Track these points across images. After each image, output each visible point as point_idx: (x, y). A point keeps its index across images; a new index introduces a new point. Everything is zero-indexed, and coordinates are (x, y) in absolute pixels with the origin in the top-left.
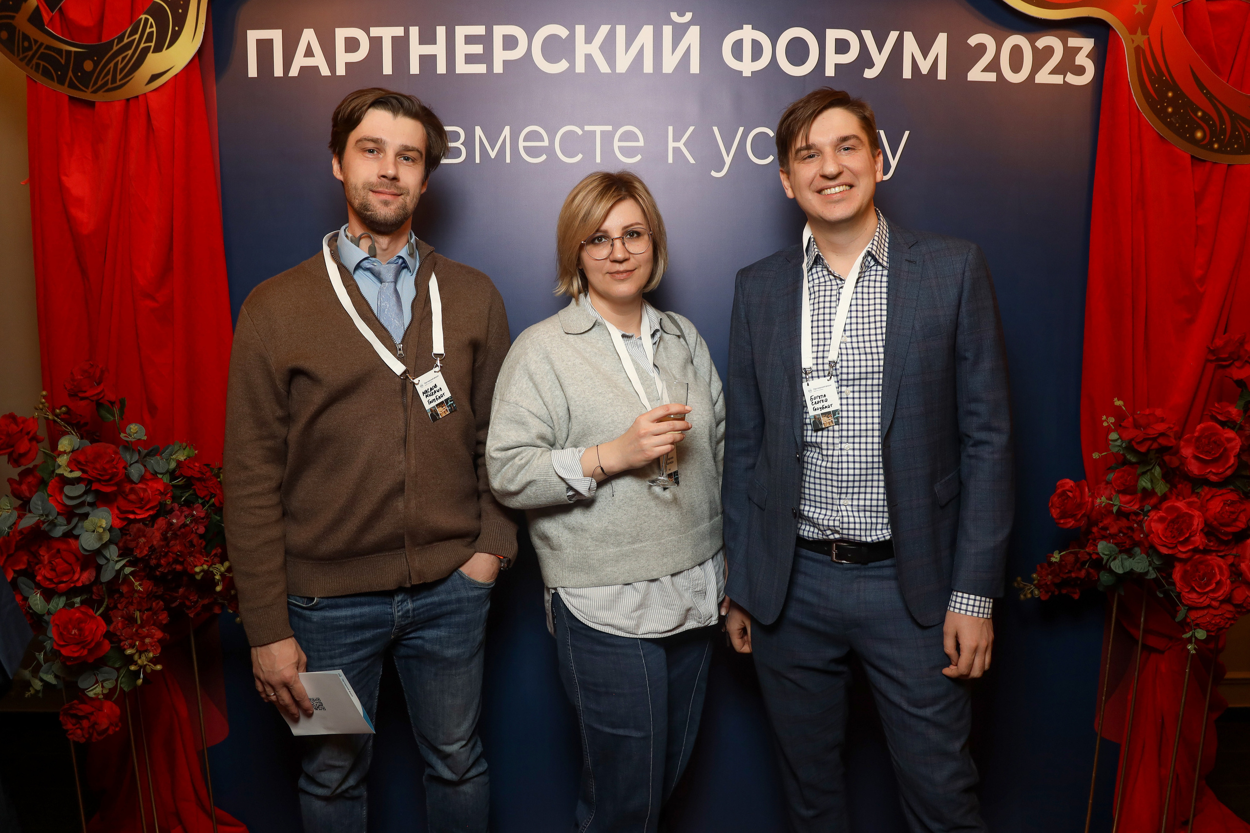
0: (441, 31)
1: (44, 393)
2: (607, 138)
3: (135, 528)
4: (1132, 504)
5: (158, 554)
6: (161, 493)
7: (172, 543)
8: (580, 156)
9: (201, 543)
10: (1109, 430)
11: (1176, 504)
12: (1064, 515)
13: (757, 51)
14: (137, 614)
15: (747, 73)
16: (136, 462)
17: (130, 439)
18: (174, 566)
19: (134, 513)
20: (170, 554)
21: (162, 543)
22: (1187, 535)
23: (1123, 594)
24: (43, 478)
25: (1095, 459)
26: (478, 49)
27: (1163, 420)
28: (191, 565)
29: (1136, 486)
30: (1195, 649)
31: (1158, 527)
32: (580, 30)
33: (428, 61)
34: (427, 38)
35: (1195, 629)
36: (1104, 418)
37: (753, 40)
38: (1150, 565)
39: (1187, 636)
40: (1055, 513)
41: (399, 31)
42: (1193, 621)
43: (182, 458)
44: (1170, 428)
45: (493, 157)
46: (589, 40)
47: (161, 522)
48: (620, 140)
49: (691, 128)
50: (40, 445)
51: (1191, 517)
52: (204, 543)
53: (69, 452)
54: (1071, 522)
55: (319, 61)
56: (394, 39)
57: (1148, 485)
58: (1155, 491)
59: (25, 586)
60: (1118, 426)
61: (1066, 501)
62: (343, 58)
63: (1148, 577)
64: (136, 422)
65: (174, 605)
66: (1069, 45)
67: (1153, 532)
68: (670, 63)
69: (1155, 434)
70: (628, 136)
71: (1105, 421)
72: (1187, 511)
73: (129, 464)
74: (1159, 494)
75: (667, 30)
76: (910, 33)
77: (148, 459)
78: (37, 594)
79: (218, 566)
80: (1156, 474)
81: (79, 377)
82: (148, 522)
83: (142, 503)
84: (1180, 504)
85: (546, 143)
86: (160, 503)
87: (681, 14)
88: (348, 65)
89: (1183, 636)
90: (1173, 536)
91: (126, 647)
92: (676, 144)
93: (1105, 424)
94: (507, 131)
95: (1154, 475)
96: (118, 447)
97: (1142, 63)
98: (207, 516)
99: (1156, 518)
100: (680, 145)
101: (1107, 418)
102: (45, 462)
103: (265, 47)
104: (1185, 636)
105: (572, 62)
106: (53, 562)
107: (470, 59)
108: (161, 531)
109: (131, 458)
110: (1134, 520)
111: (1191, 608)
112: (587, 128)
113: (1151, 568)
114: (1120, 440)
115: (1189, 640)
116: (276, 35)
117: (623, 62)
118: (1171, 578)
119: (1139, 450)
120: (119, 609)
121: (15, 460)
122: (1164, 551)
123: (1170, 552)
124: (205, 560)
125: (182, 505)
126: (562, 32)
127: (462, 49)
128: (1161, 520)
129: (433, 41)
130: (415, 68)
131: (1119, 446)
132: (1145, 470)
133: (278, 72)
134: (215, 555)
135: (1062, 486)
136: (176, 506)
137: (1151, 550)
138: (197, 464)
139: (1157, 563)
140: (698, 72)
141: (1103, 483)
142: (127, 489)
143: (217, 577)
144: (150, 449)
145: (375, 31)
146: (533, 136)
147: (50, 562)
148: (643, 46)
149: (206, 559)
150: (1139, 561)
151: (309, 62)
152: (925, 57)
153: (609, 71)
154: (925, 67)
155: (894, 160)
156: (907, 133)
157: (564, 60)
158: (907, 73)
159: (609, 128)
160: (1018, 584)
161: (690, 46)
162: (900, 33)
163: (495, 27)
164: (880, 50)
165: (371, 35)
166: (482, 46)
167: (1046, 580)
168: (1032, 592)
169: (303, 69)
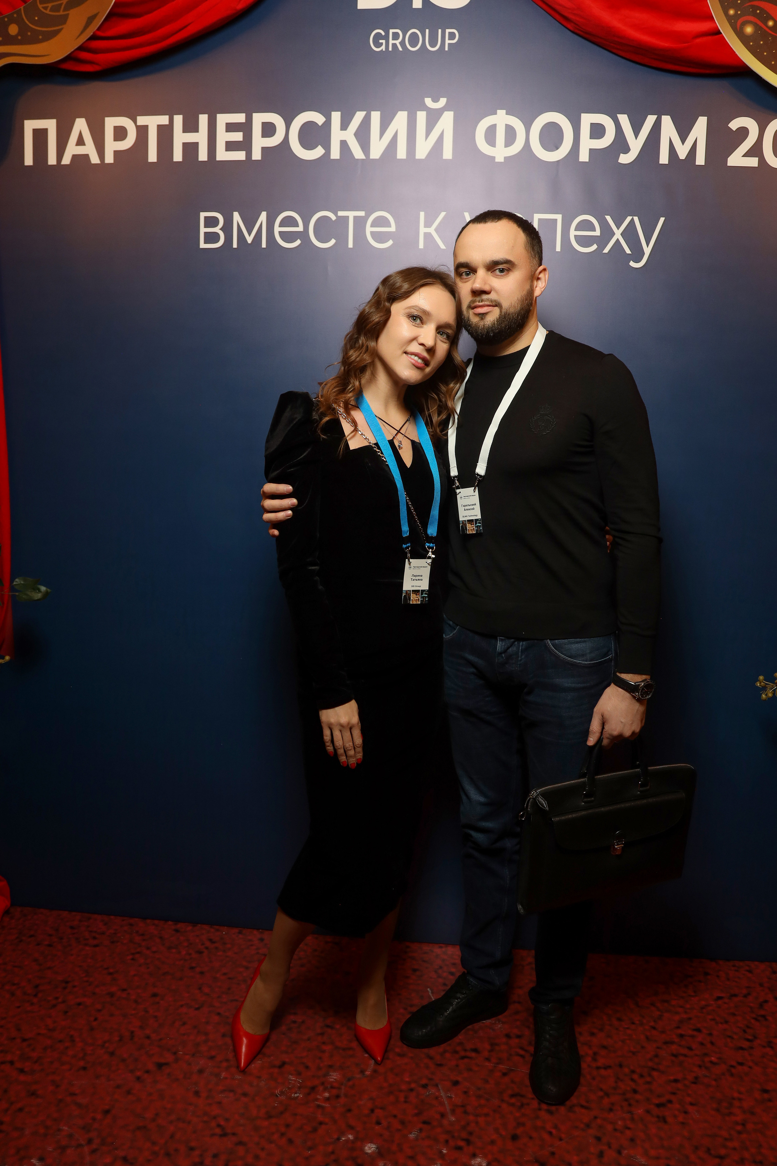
0: (203, 119)
2: (360, 223)
8: (333, 242)
13: (511, 134)
15: (500, 159)
26: (238, 136)
32: (336, 117)
33: (190, 149)
34: (191, 126)
37: (506, 125)
41: (164, 120)
45: (250, 242)
46: (344, 126)
48: (372, 226)
49: (443, 214)
55: (89, 149)
62: (111, 147)
68: (423, 149)
70: (380, 222)
75: (421, 117)
76: (669, 117)
85: (300, 228)
87: (435, 100)
88: (117, 153)
92: (427, 230)
94: (263, 217)
100: (432, 230)
103: (40, 136)
105: (327, 148)
107: (231, 146)
112: (341, 213)
116: (50, 125)
117: (377, 149)
126: (318, 118)
127: (223, 137)
129: (196, 130)
130: (178, 156)
133: (52, 160)
140: (451, 157)
145: (143, 120)
146: (289, 222)
148: (397, 133)
151: (81, 150)
152: (683, 141)
153: (364, 157)
154: (682, 152)
155: (648, 247)
156: (662, 220)
157: (320, 147)
158: (664, 158)
159: (362, 214)
160: (760, 683)
161: (443, 131)
162: (657, 117)
163: (254, 115)
164: (636, 134)
165: (139, 124)
166: (242, 133)
168: (774, 692)
169: (75, 157)
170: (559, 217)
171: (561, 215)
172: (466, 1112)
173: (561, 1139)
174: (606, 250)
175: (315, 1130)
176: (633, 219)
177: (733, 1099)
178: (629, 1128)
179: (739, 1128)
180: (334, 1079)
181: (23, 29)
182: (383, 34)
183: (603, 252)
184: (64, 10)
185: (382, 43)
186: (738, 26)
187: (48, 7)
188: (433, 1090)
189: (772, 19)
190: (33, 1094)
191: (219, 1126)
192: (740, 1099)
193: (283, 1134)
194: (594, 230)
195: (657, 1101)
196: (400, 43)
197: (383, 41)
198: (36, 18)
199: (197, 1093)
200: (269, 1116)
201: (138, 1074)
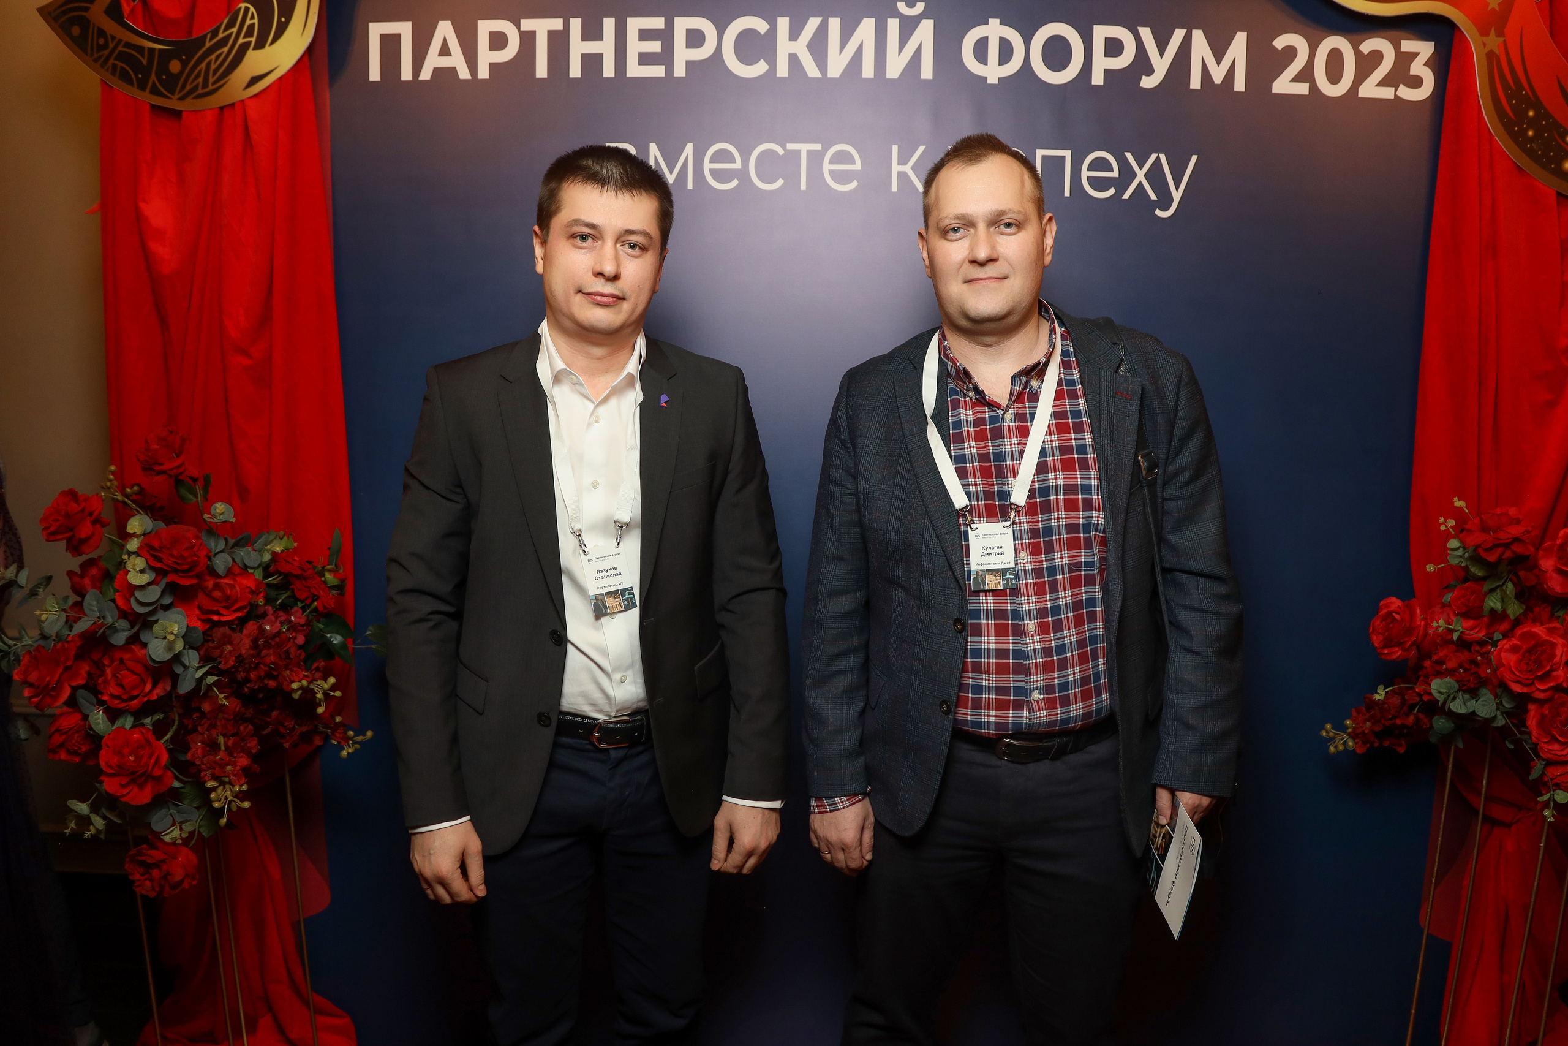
0: (609, 24)
1: (113, 468)
2: (815, 159)
3: (218, 633)
4: (1476, 631)
5: (247, 666)
6: (252, 592)
7: (264, 652)
8: (780, 182)
9: (300, 655)
10: (1447, 536)
11: (1533, 630)
12: (1388, 643)
13: (1006, 51)
14: (221, 739)
15: (993, 80)
16: (222, 551)
17: (215, 520)
18: (266, 682)
19: (218, 613)
20: (262, 666)
21: (252, 652)
22: (1548, 668)
23: (1461, 745)
24: (108, 570)
25: (1430, 572)
26: (655, 47)
27: (1518, 522)
28: (287, 681)
29: (1481, 608)
30: (1553, 816)
31: (1510, 658)
32: (783, 23)
33: (592, 62)
34: (592, 32)
35: (1554, 791)
36: (1442, 520)
37: (1001, 38)
38: (1498, 709)
39: (1545, 798)
40: (1376, 640)
41: (557, 24)
42: (1551, 779)
43: (278, 549)
44: (1527, 532)
46: (794, 35)
47: (251, 627)
48: (831, 162)
49: (921, 149)
50: (104, 529)
51: (1553, 645)
52: (303, 655)
53: (140, 536)
54: (1397, 652)
55: (457, 61)
56: (551, 34)
57: (1498, 606)
58: (1506, 613)
59: (85, 702)
60: (1460, 531)
61: (1391, 626)
62: (486, 57)
63: (1495, 725)
64: (223, 501)
65: (265, 732)
66: (1403, 50)
67: (1504, 665)
68: (895, 66)
69: (1508, 539)
70: (842, 157)
71: (1443, 523)
72: (1547, 638)
73: (213, 553)
74: (1512, 617)
75: (893, 25)
76: (1200, 32)
77: (236, 550)
78: (99, 711)
79: (320, 682)
80: (1508, 592)
81: (155, 447)
82: (235, 626)
83: (229, 602)
84: (1539, 630)
85: (738, 165)
86: (250, 604)
87: (911, 5)
88: (493, 66)
89: (1538, 799)
90: (1529, 669)
91: (206, 778)
92: (902, 168)
93: (1443, 528)
94: (689, 149)
95: (1505, 593)
96: (201, 532)
97: (1496, 71)
98: (308, 623)
99: (1507, 646)
100: (907, 169)
101: (1445, 520)
102: (111, 551)
103: (391, 43)
104: (1540, 799)
105: (772, 62)
106: (118, 675)
107: (645, 59)
108: (251, 638)
109: (216, 546)
110: (1478, 652)
111: (1549, 763)
112: (790, 146)
113: (1498, 713)
114: (1461, 550)
115: (1546, 805)
116: (404, 29)
117: (837, 65)
118: (1525, 726)
119: (1488, 559)
120: (200, 734)
121: (75, 548)
122: (1517, 688)
123: (1525, 690)
124: (304, 675)
125: (277, 609)
126: (760, 25)
127: (635, 47)
128: (1514, 649)
129: (599, 37)
130: (575, 70)
131: (1461, 557)
132: (1494, 586)
133: (406, 74)
134: (317, 669)
135: (1387, 606)
136: (270, 610)
137: (1501, 688)
138: (296, 558)
139: (1508, 706)
140: (931, 77)
141: (1440, 606)
142: (210, 584)
143: (319, 696)
144: (240, 537)
145: (527, 24)
146: (722, 156)
147: (114, 676)
148: (861, 46)
149: (306, 674)
150: (1484, 703)
151: (445, 62)
152: (1219, 61)
153: (820, 75)
154: (1218, 75)
155: (1177, 192)
156: (1194, 158)
157: (762, 61)
158: (1195, 83)
159: (818, 147)
160: (1327, 732)
161: (921, 43)
162: (1186, 32)
163: (677, 19)
164: (1162, 52)
165: (522, 29)
166: (659, 43)
167: (1363, 727)
168: (1345, 744)
169: (437, 71)
170: (1067, 154)
171: (1070, 151)
174: (1126, 196)
176: (1158, 157)
183: (1123, 198)
194: (1111, 170)
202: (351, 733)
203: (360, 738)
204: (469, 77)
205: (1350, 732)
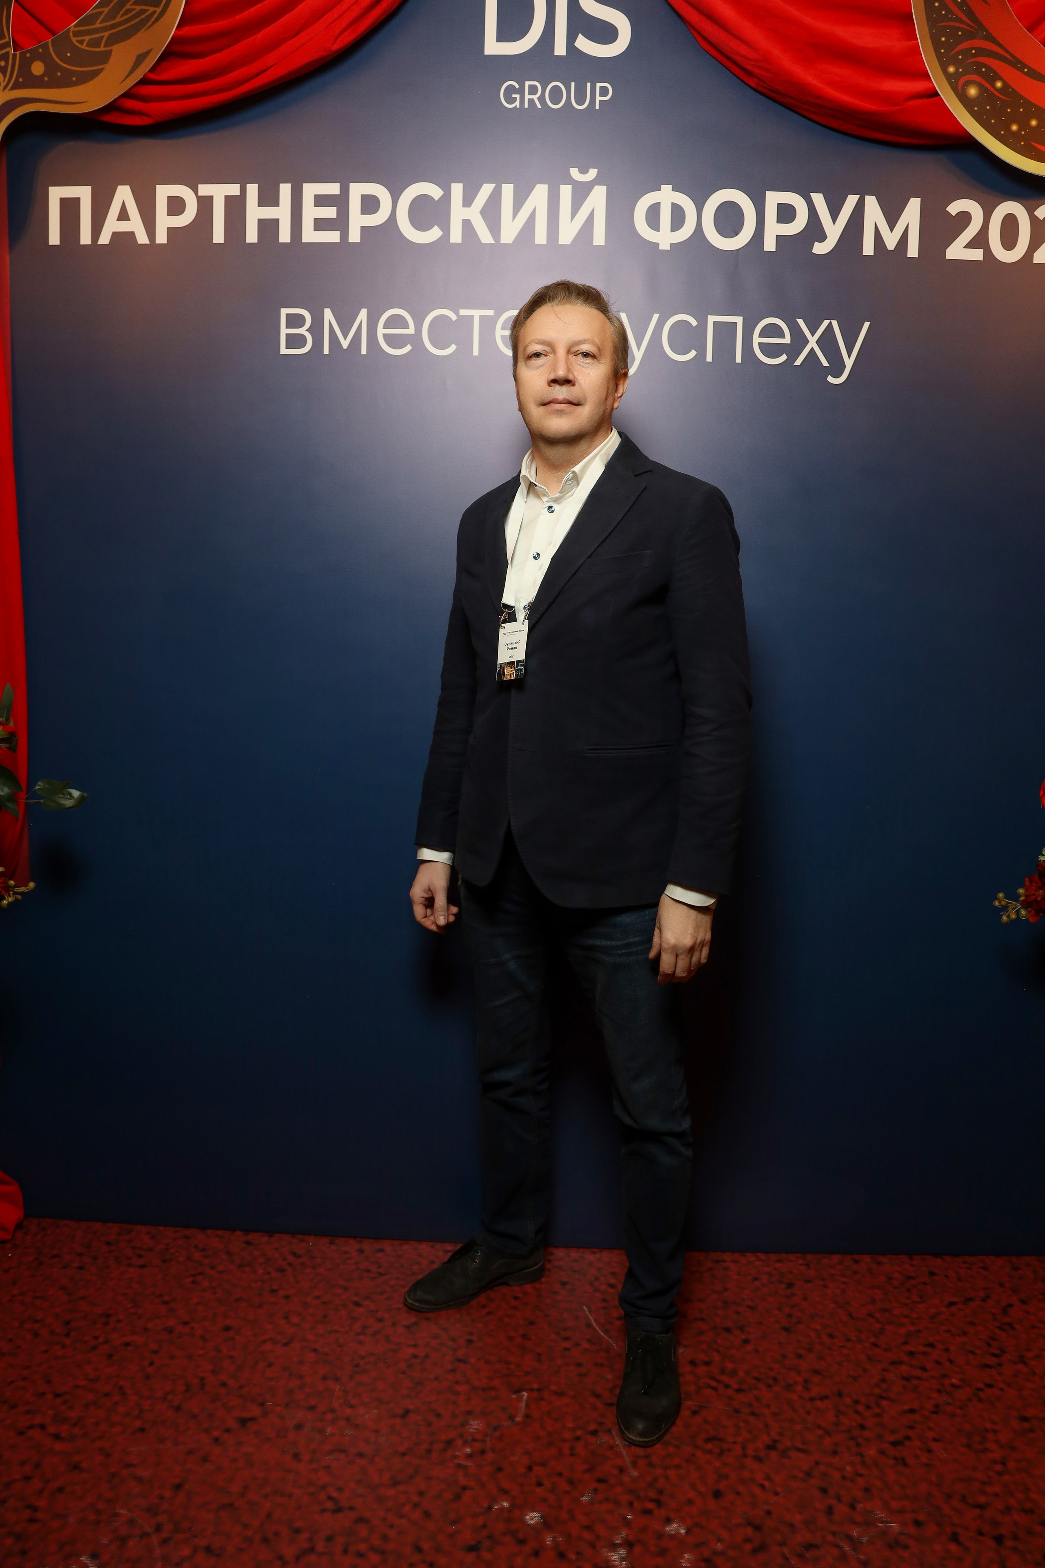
0: (285, 190)
2: (488, 324)
8: (453, 348)
13: (678, 217)
15: (665, 246)
26: (330, 212)
32: (457, 189)
33: (268, 227)
34: (269, 198)
37: (673, 204)
41: (234, 189)
45: (345, 347)
46: (467, 202)
55: (135, 225)
56: (228, 199)
62: (164, 222)
68: (568, 233)
75: (566, 191)
76: (874, 198)
85: (411, 330)
87: (584, 171)
88: (171, 231)
94: (363, 315)
103: (70, 207)
105: (447, 230)
107: (321, 224)
112: (463, 312)
116: (84, 193)
117: (510, 231)
126: (434, 191)
127: (311, 213)
129: (275, 202)
130: (252, 236)
133: (85, 238)
140: (603, 243)
145: (205, 190)
146: (396, 322)
148: (534, 211)
151: (123, 227)
152: (892, 227)
153: (491, 241)
154: (891, 241)
155: (849, 358)
156: (867, 325)
157: (436, 226)
158: (868, 249)
159: (490, 313)
160: (1000, 902)
161: (593, 210)
162: (860, 197)
163: (352, 185)
164: (834, 218)
165: (200, 194)
166: (335, 209)
167: (1034, 895)
168: (1018, 912)
169: (115, 235)
170: (739, 320)
171: (741, 318)
172: (651, 1465)
173: (776, 1494)
174: (798, 362)
175: (458, 1497)
176: (830, 324)
177: (987, 1431)
178: (861, 1475)
179: (999, 1467)
180: (475, 1429)
181: (50, 67)
182: (517, 86)
183: (795, 364)
184: (105, 46)
185: (516, 98)
186: (960, 87)
187: (84, 40)
188: (605, 1438)
189: (1001, 79)
190: (76, 1467)
191: (330, 1498)
192: (994, 1431)
193: (416, 1506)
194: (783, 336)
195: (891, 1438)
196: (538, 98)
197: (518, 96)
198: (69, 55)
199: (296, 1456)
200: (395, 1483)
201: (216, 1434)
202: (12, 882)
203: (22, 889)
204: (148, 242)
205: (1023, 900)
